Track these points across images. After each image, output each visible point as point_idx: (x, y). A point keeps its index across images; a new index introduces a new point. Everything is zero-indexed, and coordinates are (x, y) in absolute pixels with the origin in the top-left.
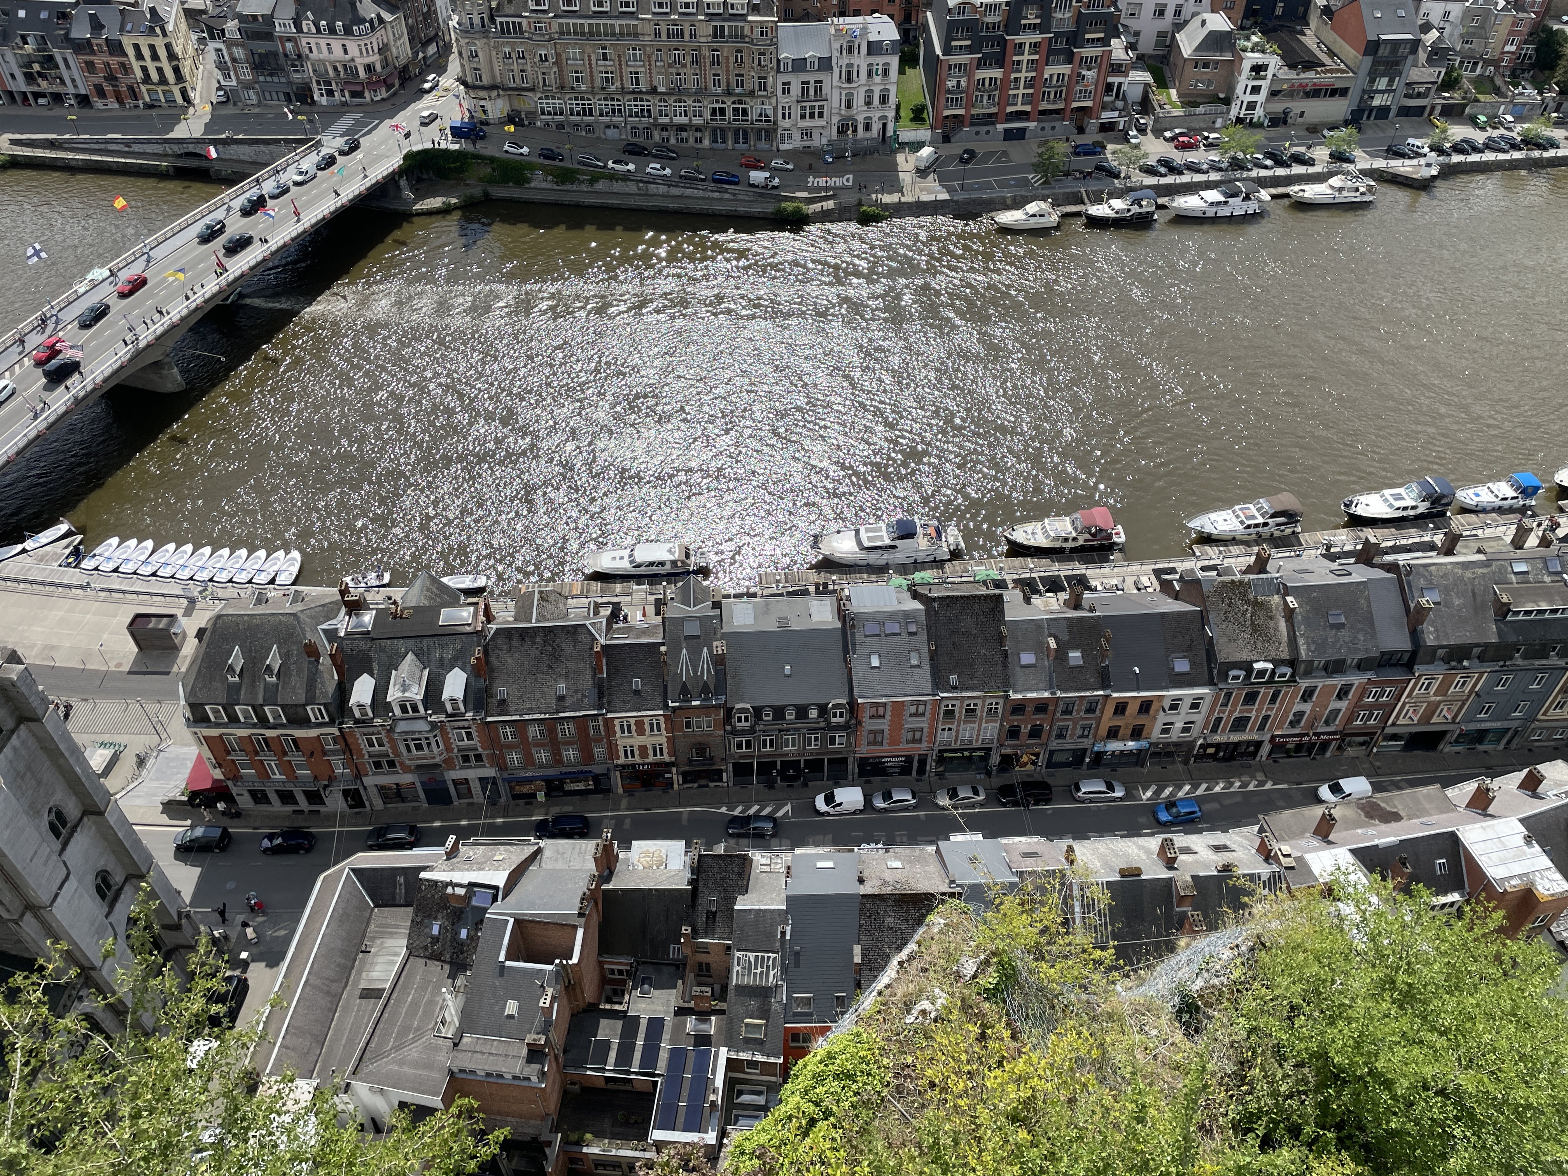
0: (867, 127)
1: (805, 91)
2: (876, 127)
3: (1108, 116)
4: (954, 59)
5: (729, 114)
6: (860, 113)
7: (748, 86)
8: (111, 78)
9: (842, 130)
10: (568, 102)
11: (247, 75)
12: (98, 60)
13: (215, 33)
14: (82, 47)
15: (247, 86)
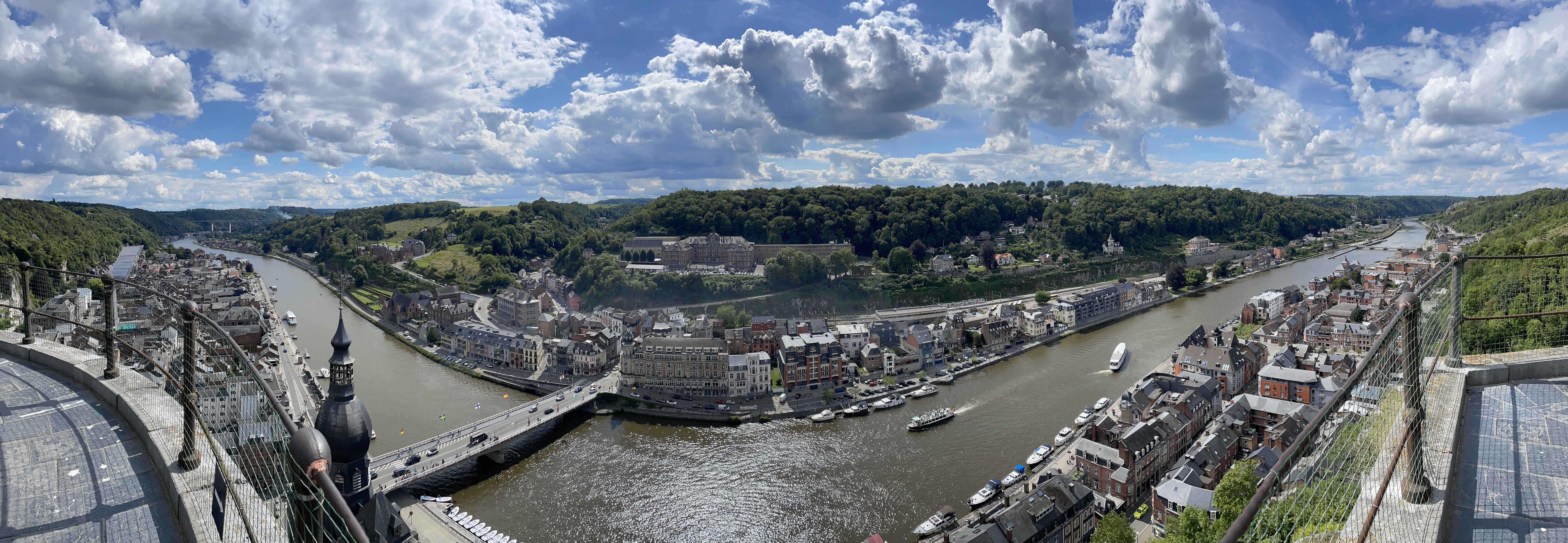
0: (761, 388)
1: (738, 377)
2: (764, 388)
3: (845, 378)
4: (789, 364)
5: (712, 385)
6: (758, 383)
7: (718, 375)
8: (517, 359)
9: (752, 390)
10: (655, 380)
11: (555, 363)
12: (515, 354)
13: (550, 351)
14: (512, 349)
15: (554, 367)
